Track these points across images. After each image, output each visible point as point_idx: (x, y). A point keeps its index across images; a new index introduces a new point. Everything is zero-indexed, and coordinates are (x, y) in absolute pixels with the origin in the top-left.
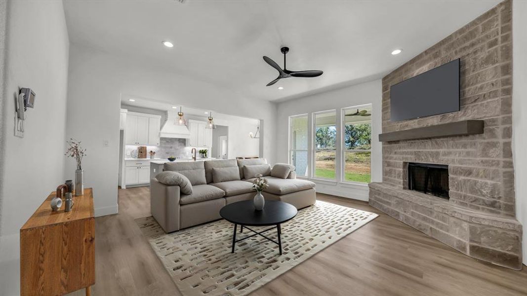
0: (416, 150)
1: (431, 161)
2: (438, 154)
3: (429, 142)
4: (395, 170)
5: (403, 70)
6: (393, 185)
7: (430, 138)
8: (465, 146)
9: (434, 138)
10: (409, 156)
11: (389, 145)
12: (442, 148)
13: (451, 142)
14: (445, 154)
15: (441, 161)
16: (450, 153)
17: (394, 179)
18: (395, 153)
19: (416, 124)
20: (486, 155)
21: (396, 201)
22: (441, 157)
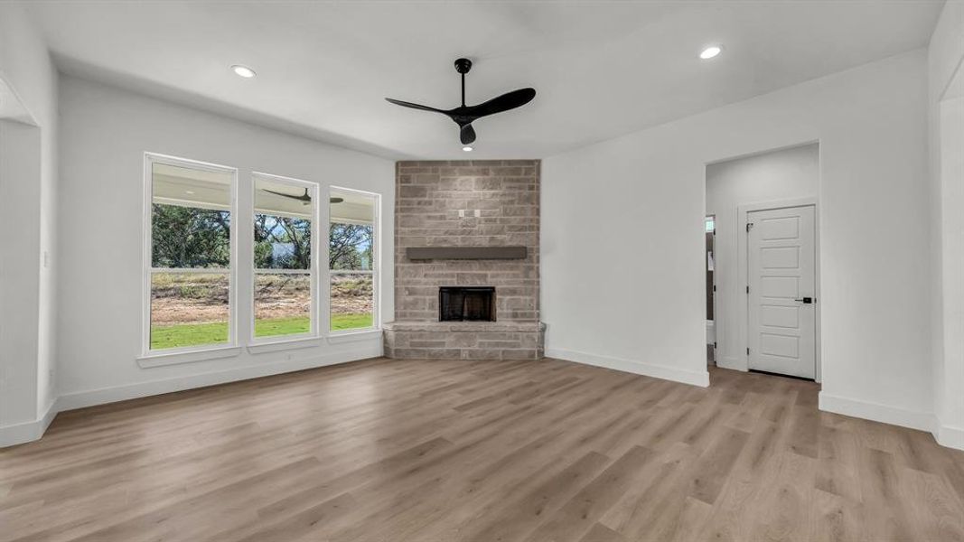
0: (459, 272)
1: (479, 283)
2: (486, 275)
3: (477, 263)
4: (425, 300)
5: (440, 168)
6: (421, 321)
7: (476, 259)
8: (512, 268)
9: (482, 259)
10: (449, 279)
11: (412, 265)
12: (490, 270)
13: (499, 263)
14: (493, 276)
15: (489, 283)
16: (498, 275)
17: (423, 311)
18: (425, 276)
19: (459, 240)
20: (527, 277)
21: (456, 336)
22: (489, 279)
